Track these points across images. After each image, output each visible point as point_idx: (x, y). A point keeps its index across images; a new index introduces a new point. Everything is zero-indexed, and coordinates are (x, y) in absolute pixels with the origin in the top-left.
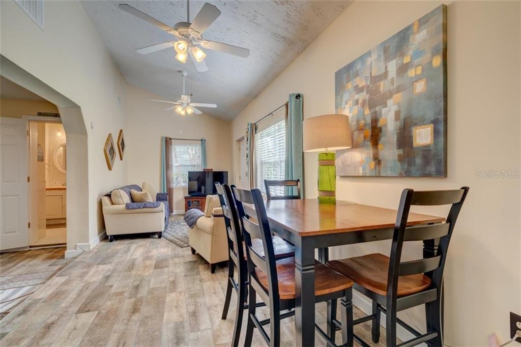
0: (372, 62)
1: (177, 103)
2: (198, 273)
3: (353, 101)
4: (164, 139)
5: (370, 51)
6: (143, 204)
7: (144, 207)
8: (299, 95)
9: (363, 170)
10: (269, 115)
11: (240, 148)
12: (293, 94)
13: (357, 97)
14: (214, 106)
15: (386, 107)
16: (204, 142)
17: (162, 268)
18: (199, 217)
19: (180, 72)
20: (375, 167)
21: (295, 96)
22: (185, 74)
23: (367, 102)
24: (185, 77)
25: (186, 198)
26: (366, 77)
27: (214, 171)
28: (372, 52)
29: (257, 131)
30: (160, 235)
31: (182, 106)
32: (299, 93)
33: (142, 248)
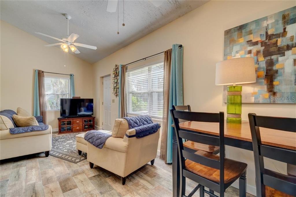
0: (268, 25)
1: (62, 41)
2: (111, 188)
3: (245, 51)
4: (37, 72)
5: (267, 17)
6: (30, 128)
7: (31, 131)
8: (181, 45)
9: (255, 99)
10: (143, 59)
11: (103, 82)
12: (177, 45)
13: (249, 48)
14: (95, 48)
15: (284, 55)
16: (73, 77)
17: (71, 189)
18: (108, 138)
19: (64, 15)
20: (270, 97)
21: (178, 46)
22: (70, 18)
23: (262, 52)
24: (69, 20)
25: (59, 119)
26: (261, 35)
27: (81, 98)
28: (268, 17)
29: (128, 70)
30: (47, 154)
31: (67, 44)
32: (181, 44)
33: (34, 170)
